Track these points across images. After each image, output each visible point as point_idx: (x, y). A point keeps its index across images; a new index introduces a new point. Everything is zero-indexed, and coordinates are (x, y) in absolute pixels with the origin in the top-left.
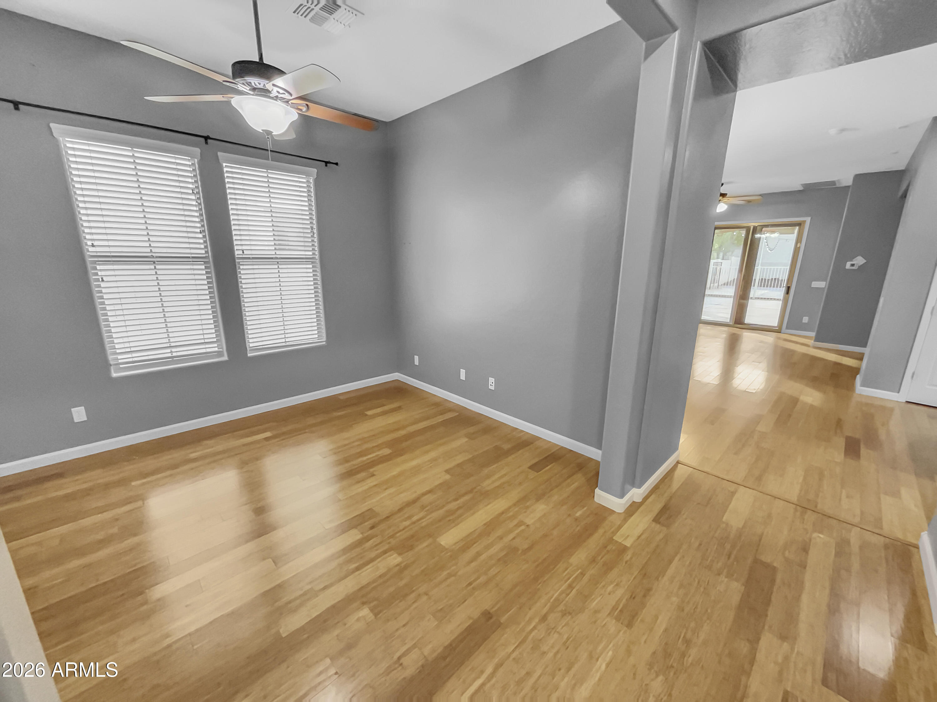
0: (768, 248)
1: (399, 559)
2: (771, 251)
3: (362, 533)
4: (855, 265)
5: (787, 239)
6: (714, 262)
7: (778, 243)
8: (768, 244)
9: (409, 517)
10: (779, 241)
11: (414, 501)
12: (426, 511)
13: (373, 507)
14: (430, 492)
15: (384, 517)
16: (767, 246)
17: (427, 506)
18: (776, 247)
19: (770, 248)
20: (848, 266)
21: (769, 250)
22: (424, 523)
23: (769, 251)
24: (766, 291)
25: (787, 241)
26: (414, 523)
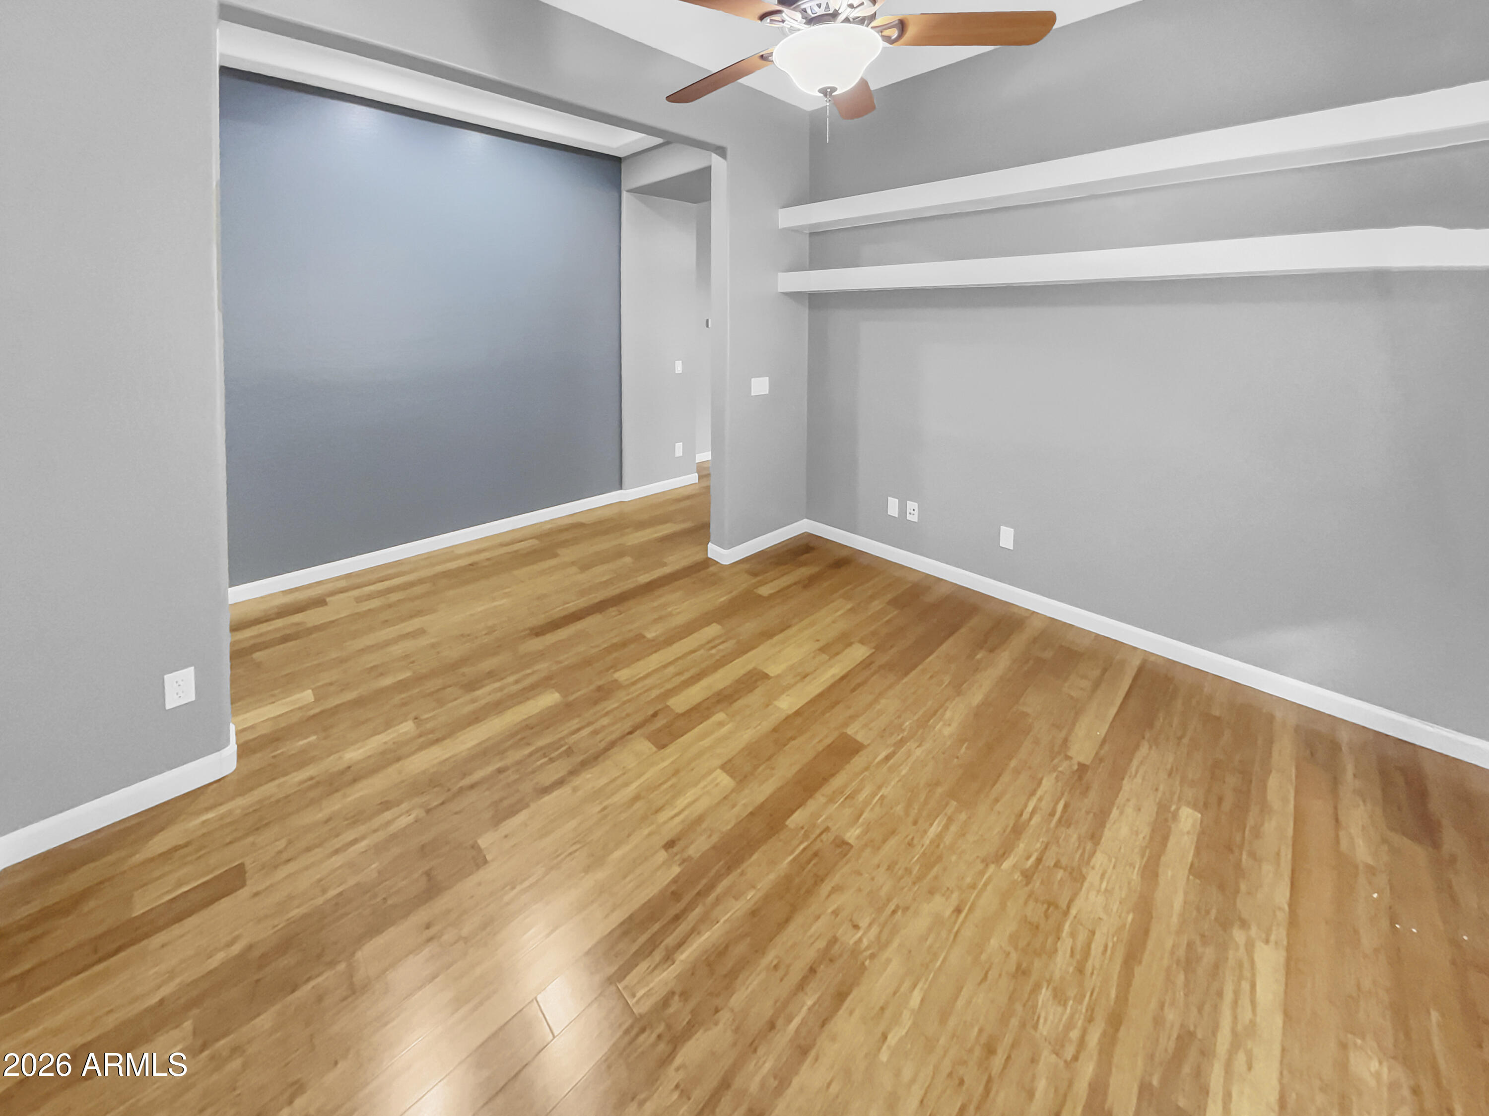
1: (617, 675)
3: (668, 706)
9: (595, 733)
11: (584, 765)
12: (566, 743)
13: (656, 752)
14: (546, 790)
15: (637, 733)
17: (560, 756)
22: (575, 723)
26: (590, 724)
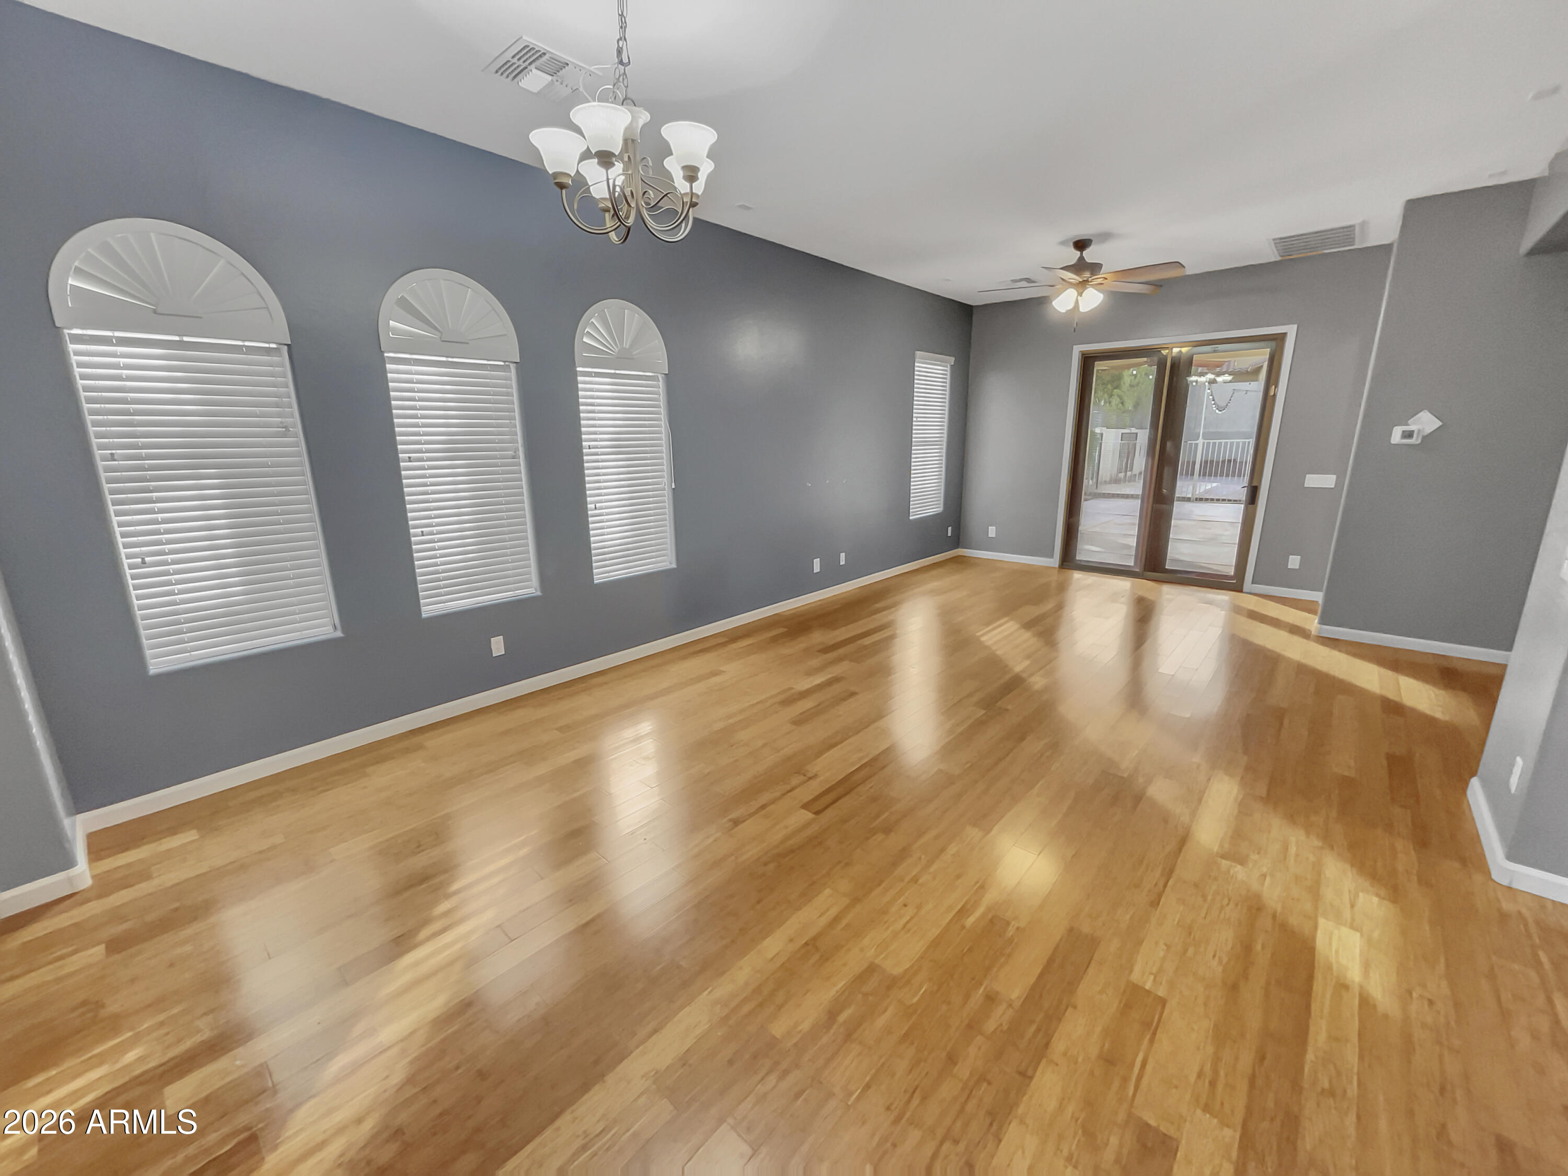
0: (1214, 406)
2: (1221, 411)
4: (1415, 435)
5: (1247, 391)
6: (1122, 433)
7: (1232, 397)
8: (1215, 398)
10: (1233, 393)
16: (1213, 402)
18: (1229, 404)
19: (1218, 405)
20: (1396, 436)
21: (1217, 409)
23: (1217, 411)
24: (1214, 485)
25: (1246, 393)
